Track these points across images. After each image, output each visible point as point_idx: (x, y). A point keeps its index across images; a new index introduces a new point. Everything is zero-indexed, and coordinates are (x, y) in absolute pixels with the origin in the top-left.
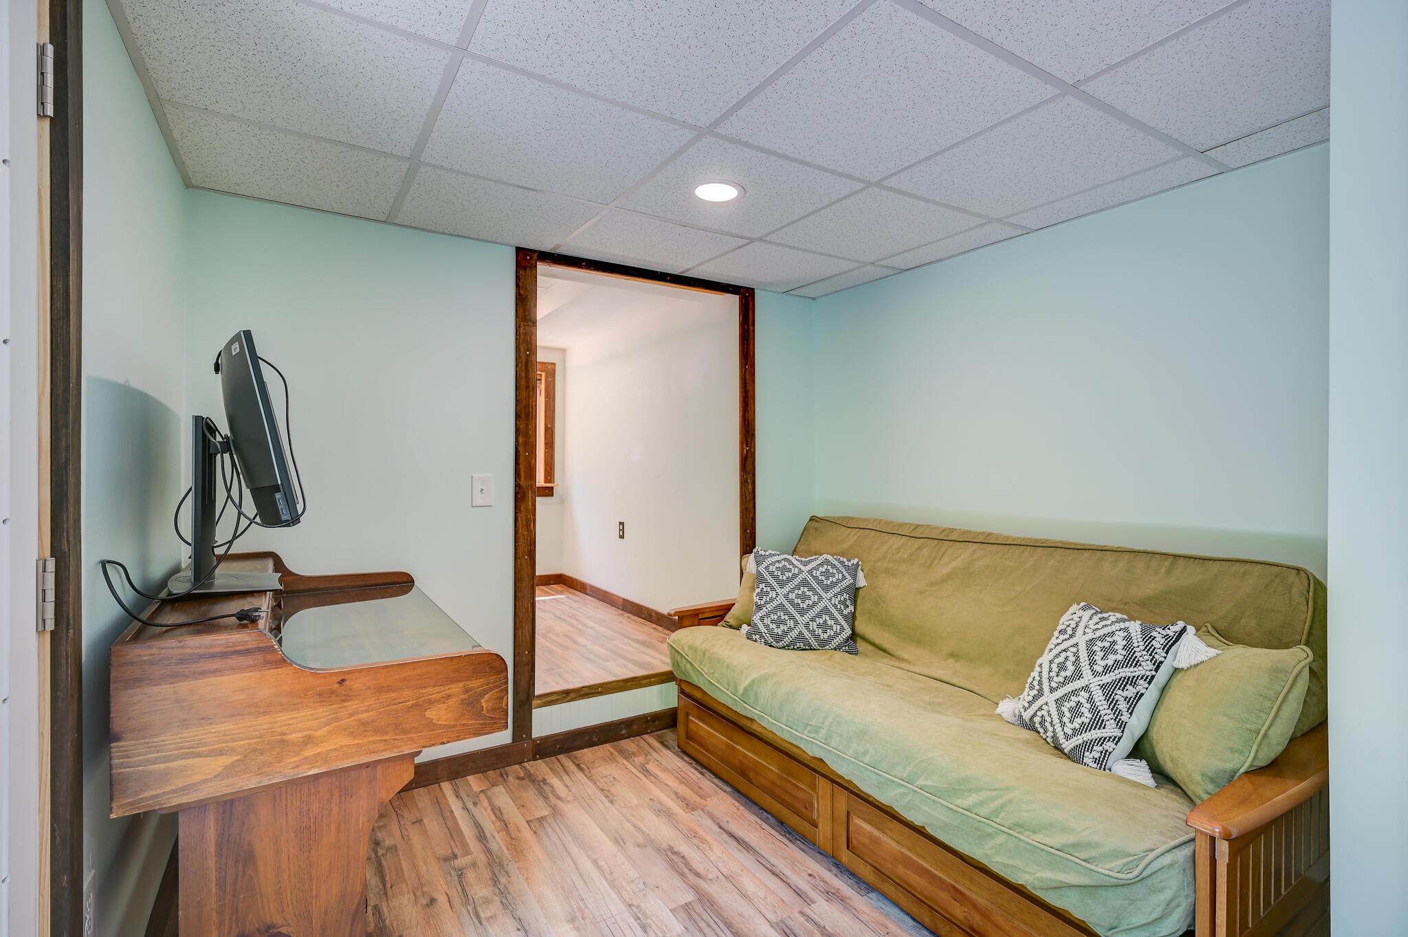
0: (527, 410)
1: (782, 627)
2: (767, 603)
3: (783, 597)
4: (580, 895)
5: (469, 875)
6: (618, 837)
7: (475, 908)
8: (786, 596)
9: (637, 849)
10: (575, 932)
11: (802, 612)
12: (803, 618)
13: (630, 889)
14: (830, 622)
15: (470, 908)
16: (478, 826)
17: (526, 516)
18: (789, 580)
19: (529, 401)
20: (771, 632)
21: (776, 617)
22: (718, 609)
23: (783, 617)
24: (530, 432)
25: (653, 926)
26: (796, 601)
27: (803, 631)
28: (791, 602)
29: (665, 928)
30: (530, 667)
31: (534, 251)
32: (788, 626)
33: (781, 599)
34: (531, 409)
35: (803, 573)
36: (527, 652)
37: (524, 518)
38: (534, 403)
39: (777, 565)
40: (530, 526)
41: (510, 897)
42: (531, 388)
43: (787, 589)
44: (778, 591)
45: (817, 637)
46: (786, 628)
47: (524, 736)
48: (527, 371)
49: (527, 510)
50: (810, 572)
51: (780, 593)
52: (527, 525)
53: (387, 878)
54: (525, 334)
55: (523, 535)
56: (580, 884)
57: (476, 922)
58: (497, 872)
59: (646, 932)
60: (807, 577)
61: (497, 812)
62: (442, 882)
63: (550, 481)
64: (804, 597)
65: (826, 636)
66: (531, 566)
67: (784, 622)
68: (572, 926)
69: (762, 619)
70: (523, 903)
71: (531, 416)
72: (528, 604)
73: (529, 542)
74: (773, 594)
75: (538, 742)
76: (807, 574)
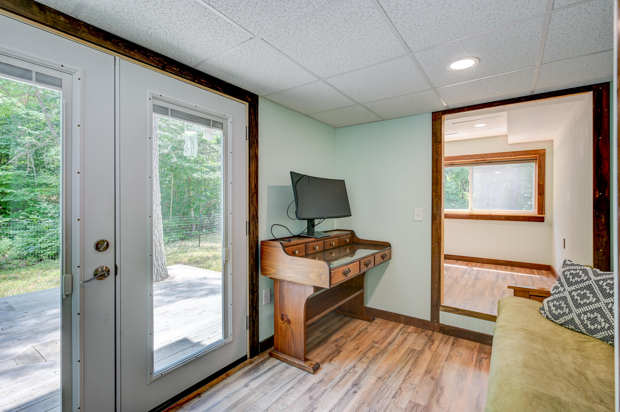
0: (437, 181)
1: (559, 311)
2: (555, 293)
3: (568, 293)
4: (391, 375)
5: (374, 349)
6: (429, 371)
7: (363, 357)
8: (570, 293)
9: (430, 378)
10: (375, 381)
11: (578, 306)
12: (577, 309)
13: (407, 385)
14: (599, 319)
15: (362, 356)
16: (394, 340)
17: (436, 226)
18: (577, 283)
19: (438, 177)
20: (550, 311)
21: (558, 304)
22: (546, 292)
23: (562, 305)
24: (438, 190)
25: (397, 399)
26: (576, 297)
27: (575, 318)
28: (572, 297)
29: (400, 402)
30: (438, 292)
31: (440, 112)
32: (564, 311)
33: (567, 294)
34: (438, 181)
35: (591, 281)
36: (436, 285)
37: (435, 227)
38: (440, 178)
39: (572, 271)
40: (438, 231)
41: (374, 361)
42: (439, 171)
43: (573, 288)
44: (565, 288)
45: (585, 326)
46: (562, 312)
47: (435, 321)
48: (436, 164)
49: (436, 224)
50: (597, 282)
51: (566, 290)
52: (437, 230)
53: (357, 338)
54: (436, 148)
55: (435, 234)
56: (396, 373)
57: (359, 360)
58: (380, 353)
59: (393, 398)
60: (592, 284)
61: (405, 340)
62: (366, 346)
63: (542, 214)
64: (583, 297)
65: (593, 327)
66: (439, 248)
67: (562, 308)
68: (377, 379)
69: (548, 302)
70: (375, 365)
71: (438, 183)
72: (437, 265)
73: (438, 238)
74: (561, 289)
75: (441, 326)
76: (594, 282)
